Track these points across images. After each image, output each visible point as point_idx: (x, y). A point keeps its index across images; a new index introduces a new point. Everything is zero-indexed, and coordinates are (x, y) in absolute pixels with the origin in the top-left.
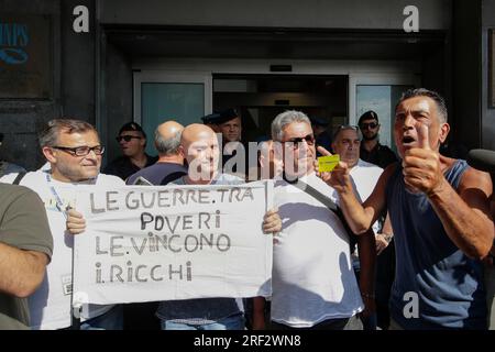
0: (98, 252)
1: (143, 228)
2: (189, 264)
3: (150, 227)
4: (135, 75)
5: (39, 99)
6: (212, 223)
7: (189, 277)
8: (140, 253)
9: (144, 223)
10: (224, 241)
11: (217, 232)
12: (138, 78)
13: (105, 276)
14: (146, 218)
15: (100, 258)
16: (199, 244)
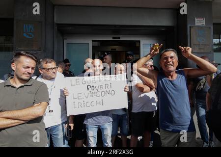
0: (74, 98)
1: (88, 90)
2: (102, 100)
3: (90, 89)
4: (65, 41)
5: (37, 50)
6: (109, 86)
7: (103, 104)
8: (87, 98)
9: (88, 89)
10: (113, 92)
11: (111, 90)
12: (66, 42)
13: (77, 106)
14: (89, 87)
15: (75, 100)
16: (105, 94)
